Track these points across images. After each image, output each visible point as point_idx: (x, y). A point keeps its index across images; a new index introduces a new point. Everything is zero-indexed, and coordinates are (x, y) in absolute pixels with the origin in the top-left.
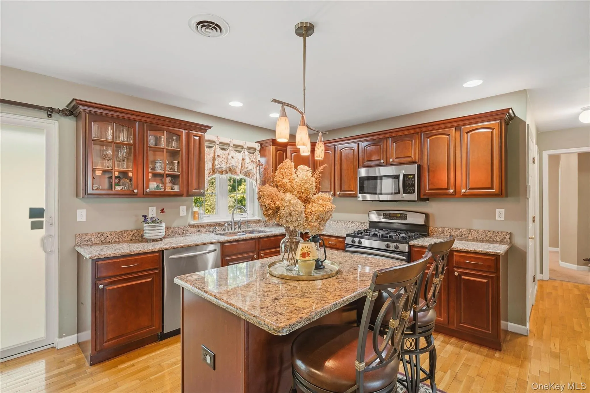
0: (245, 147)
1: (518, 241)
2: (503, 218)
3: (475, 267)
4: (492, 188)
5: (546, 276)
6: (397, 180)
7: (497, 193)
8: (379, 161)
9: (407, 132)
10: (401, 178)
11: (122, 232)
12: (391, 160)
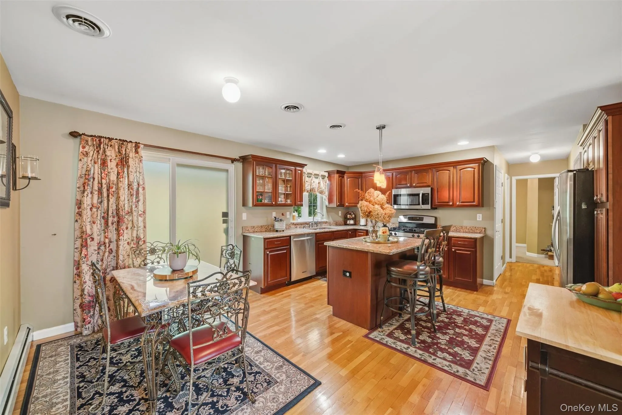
0: (320, 175)
1: (489, 233)
2: (481, 219)
3: (464, 246)
4: (474, 202)
5: (514, 260)
6: (418, 197)
7: (477, 204)
8: (406, 185)
9: (425, 168)
10: (421, 195)
11: (262, 227)
12: (414, 185)
